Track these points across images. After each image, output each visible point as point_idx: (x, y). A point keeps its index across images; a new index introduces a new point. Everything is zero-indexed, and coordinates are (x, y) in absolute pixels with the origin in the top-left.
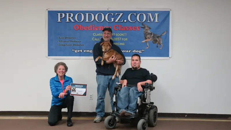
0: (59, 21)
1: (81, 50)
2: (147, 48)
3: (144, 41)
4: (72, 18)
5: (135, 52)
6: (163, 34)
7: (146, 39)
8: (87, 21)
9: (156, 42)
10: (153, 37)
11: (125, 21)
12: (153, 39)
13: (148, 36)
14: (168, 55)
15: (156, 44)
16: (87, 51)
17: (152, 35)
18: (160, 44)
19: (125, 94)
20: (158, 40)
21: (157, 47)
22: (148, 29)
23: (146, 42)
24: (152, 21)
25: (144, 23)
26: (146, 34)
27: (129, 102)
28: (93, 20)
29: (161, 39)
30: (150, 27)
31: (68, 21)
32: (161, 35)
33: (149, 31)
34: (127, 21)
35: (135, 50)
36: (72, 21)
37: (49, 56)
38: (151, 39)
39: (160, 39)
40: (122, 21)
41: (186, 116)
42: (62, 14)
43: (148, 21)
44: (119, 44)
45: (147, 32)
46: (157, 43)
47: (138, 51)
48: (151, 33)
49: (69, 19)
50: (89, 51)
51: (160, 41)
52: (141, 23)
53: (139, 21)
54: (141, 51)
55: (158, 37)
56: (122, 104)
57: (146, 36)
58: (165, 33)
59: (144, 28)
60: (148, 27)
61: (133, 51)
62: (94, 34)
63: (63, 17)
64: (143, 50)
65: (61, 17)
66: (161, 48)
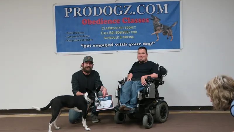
0: (67, 16)
1: (90, 45)
2: (158, 40)
3: (154, 33)
4: (79, 12)
5: (145, 45)
6: (173, 26)
7: (156, 31)
8: (95, 14)
9: (166, 34)
10: (163, 28)
11: (134, 13)
12: (163, 31)
13: (158, 28)
14: (179, 47)
16: (96, 46)
17: (162, 26)
18: (170, 36)
19: (127, 89)
20: (168, 32)
21: (168, 39)
22: (157, 21)
23: (156, 34)
24: (162, 12)
26: (156, 26)
27: (131, 96)
28: (101, 13)
29: (172, 31)
30: (160, 19)
31: (75, 15)
32: (171, 27)
33: (159, 23)
34: (135, 13)
35: (145, 43)
36: (80, 15)
37: (58, 52)
38: (161, 30)
40: (131, 14)
41: (199, 109)
42: (69, 9)
43: (158, 13)
44: (128, 37)
45: (157, 24)
46: (168, 34)
47: (148, 44)
48: (161, 25)
49: (77, 13)
50: (98, 46)
51: (170, 32)
52: (151, 15)
54: (151, 43)
55: (168, 29)
56: (124, 99)
58: (175, 24)
59: (153, 19)
60: (158, 19)
61: (143, 44)
62: (103, 28)
63: (70, 12)
64: (153, 43)
65: (68, 12)
66: (172, 40)
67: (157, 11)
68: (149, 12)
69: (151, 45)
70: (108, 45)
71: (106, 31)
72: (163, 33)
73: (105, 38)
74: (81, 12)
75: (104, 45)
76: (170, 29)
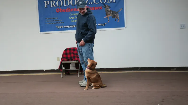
0: (46, 7)
1: (62, 27)
2: (109, 21)
3: (106, 17)
4: (54, 4)
5: (100, 25)
6: (119, 11)
7: (107, 15)
8: (65, 5)
9: (114, 17)
10: (112, 13)
11: (92, 3)
12: (112, 15)
13: (109, 13)
14: (124, 26)
15: (115, 19)
16: (66, 27)
17: (111, 12)
18: (117, 18)
20: (116, 16)
21: (116, 20)
22: (108, 8)
23: (107, 17)
24: (111, 2)
25: (105, 4)
26: (107, 12)
28: (68, 4)
29: (119, 15)
31: (51, 6)
32: (118, 12)
33: (109, 9)
34: (93, 3)
35: (100, 24)
36: (55, 6)
37: (41, 31)
38: (110, 15)
39: (117, 15)
40: (89, 3)
41: (139, 69)
42: (47, 2)
43: (108, 2)
45: (108, 10)
46: (116, 17)
47: (102, 25)
48: (111, 11)
49: (52, 5)
50: (67, 27)
51: (117, 16)
52: (103, 4)
53: (101, 2)
54: (104, 24)
55: (116, 13)
57: (107, 13)
58: (121, 10)
59: (105, 7)
60: (108, 6)
61: (98, 25)
62: (71, 15)
63: (48, 4)
64: (105, 24)
65: (46, 4)
66: (118, 21)
67: (107, 1)
68: (102, 2)
69: (104, 25)
70: (74, 26)
71: (73, 16)
72: (113, 16)
73: (72, 21)
74: (55, 4)
75: (71, 26)
76: (117, 14)
